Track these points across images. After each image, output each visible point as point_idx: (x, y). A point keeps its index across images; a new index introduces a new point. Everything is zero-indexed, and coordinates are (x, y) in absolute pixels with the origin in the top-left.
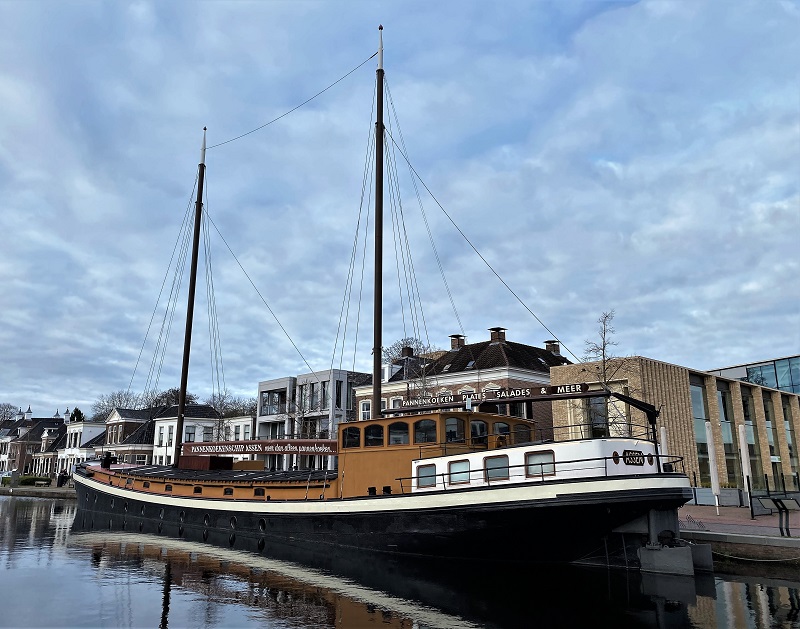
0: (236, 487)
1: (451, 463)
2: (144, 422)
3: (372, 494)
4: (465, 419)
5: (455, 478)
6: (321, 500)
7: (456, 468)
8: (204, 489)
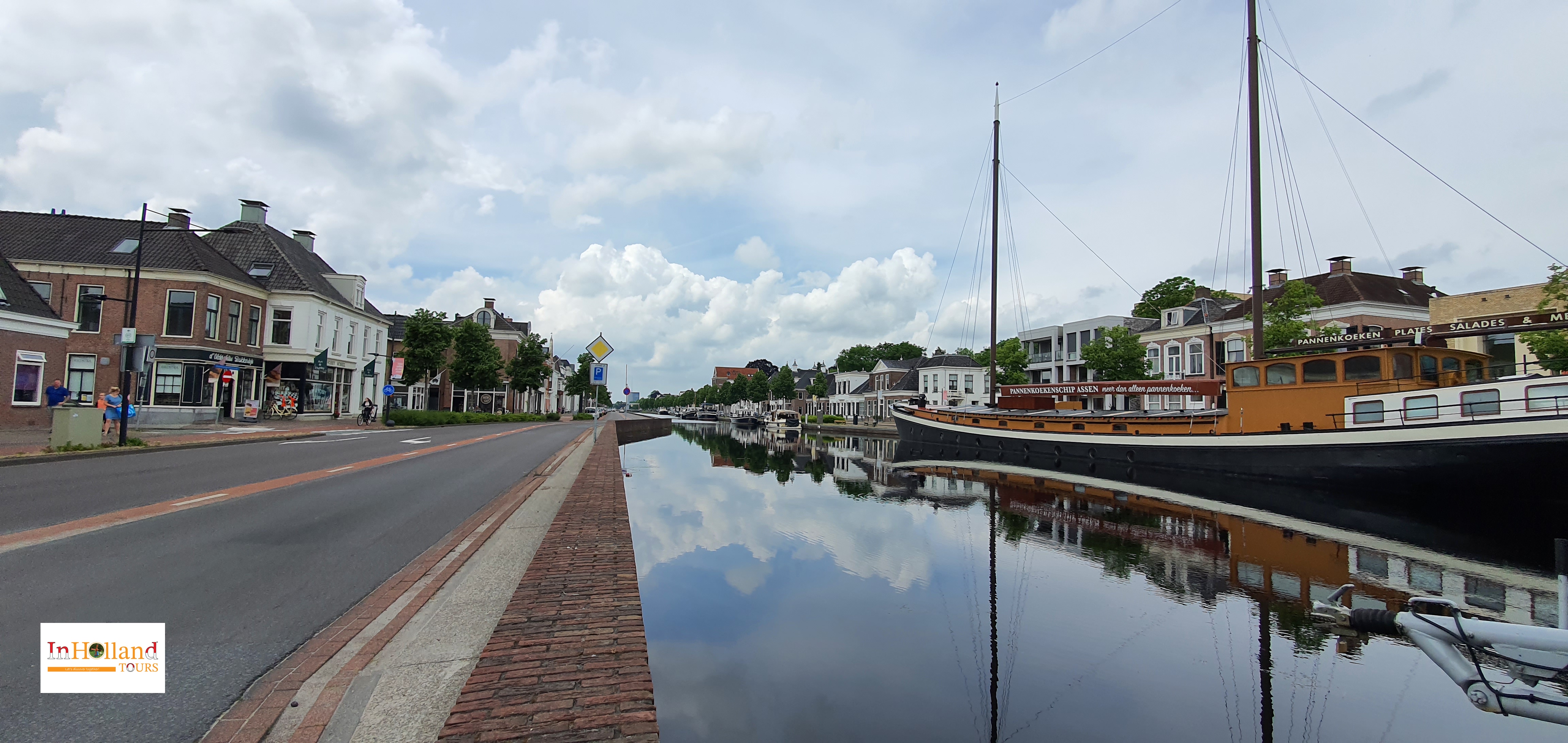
0: (1087, 423)
1: (1406, 399)
2: (907, 371)
3: (1286, 429)
4: (1413, 354)
5: (1410, 414)
6: (1211, 434)
7: (1411, 404)
8: (1046, 424)
